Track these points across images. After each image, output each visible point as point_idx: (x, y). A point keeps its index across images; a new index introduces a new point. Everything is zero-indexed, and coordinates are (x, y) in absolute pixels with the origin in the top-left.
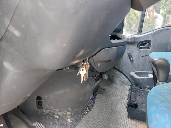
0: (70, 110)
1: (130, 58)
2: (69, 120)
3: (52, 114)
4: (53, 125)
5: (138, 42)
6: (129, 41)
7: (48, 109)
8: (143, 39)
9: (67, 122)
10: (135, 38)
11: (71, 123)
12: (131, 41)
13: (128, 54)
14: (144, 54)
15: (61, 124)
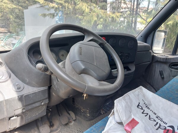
0: (89, 109)
1: (161, 75)
2: (88, 115)
3: (79, 109)
4: (80, 115)
5: (170, 62)
6: (161, 60)
7: (77, 105)
8: (175, 60)
9: (87, 115)
10: (166, 59)
11: (89, 117)
12: (163, 61)
13: (160, 71)
14: (175, 74)
15: (84, 116)
